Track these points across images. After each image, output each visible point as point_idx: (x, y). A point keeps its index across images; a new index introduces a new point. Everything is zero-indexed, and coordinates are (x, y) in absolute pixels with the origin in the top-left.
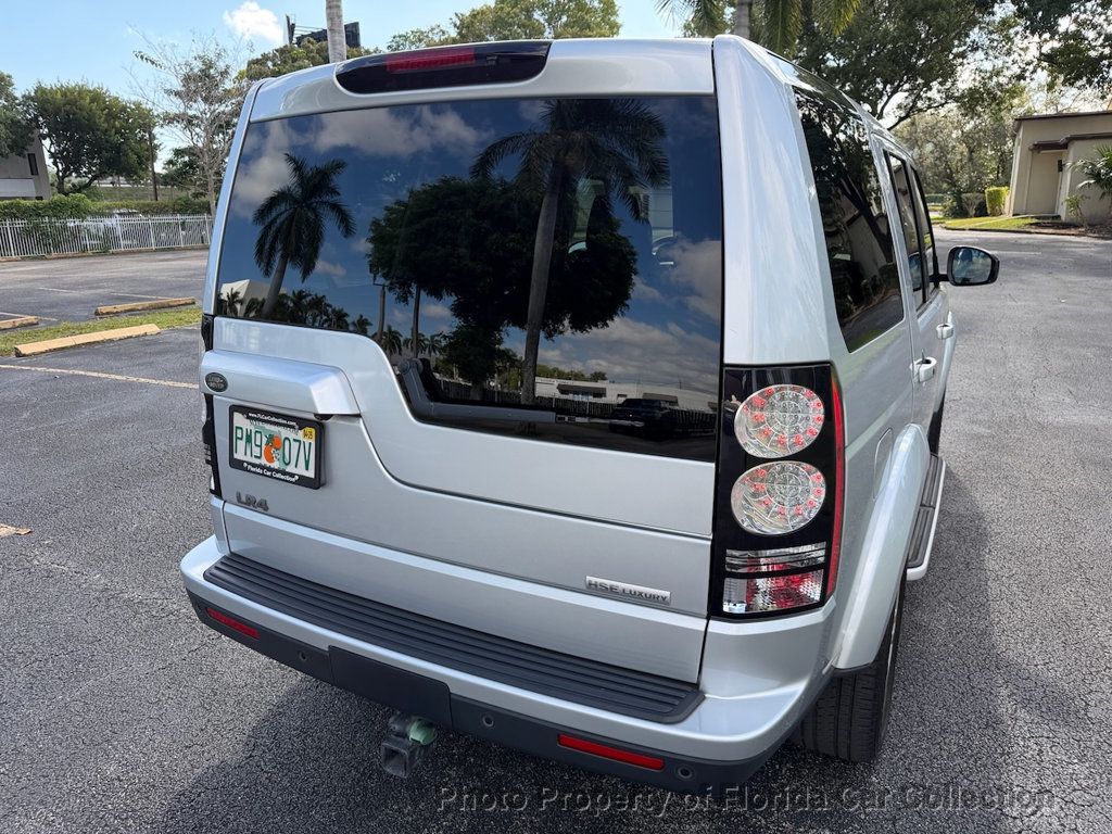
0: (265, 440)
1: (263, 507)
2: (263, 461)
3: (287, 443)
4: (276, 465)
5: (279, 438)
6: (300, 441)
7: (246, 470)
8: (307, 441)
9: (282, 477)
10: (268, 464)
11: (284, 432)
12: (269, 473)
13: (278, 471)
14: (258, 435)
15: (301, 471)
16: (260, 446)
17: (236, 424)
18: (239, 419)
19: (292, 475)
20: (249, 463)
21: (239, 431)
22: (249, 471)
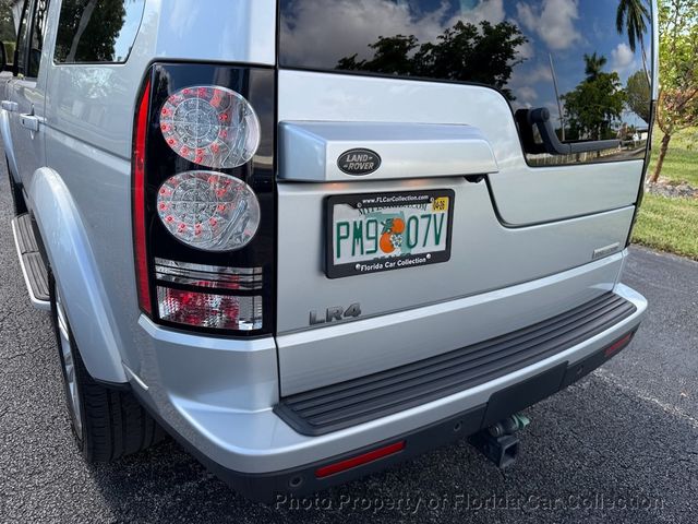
0: (381, 227)
1: (354, 314)
2: (380, 254)
3: (413, 222)
4: (397, 252)
5: (400, 221)
6: (429, 216)
7: (359, 272)
8: (438, 213)
9: (410, 262)
10: (387, 256)
11: (408, 212)
12: (392, 265)
13: (403, 258)
14: (372, 225)
15: (431, 247)
16: (376, 238)
17: (336, 220)
18: (341, 213)
19: (424, 255)
20: (361, 263)
21: (343, 228)
22: (365, 272)
